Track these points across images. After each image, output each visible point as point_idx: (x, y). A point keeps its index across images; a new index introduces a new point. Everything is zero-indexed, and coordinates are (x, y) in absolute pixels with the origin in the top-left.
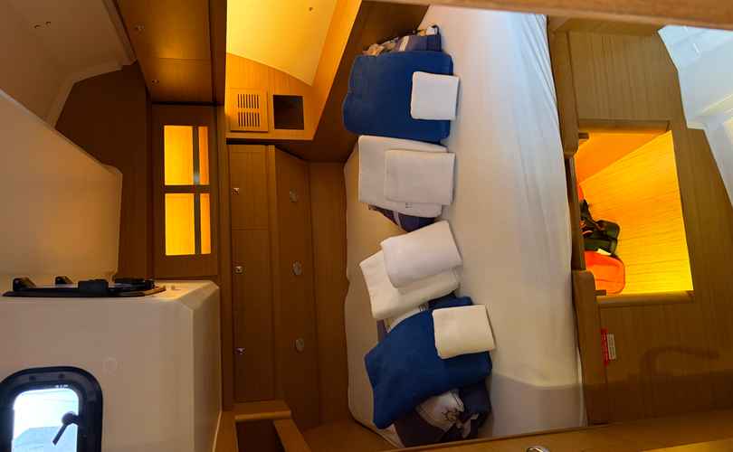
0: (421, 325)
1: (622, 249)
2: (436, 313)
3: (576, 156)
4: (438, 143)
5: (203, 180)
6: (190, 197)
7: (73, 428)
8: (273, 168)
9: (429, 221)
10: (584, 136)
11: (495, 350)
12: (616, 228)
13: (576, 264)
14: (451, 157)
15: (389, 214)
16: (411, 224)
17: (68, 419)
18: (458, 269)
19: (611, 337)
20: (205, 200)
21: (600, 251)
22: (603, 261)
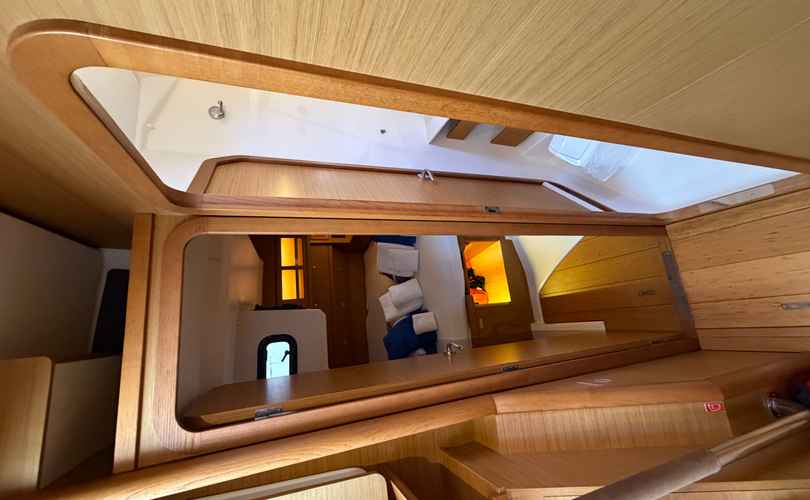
0: (408, 321)
1: (487, 287)
2: (414, 316)
3: (465, 251)
4: (412, 245)
5: (300, 264)
6: (294, 272)
7: (288, 356)
8: (331, 255)
9: (408, 279)
10: (467, 244)
11: (438, 330)
12: (483, 279)
13: (467, 293)
14: (416, 252)
15: (390, 276)
16: (401, 280)
17: (287, 353)
18: (422, 298)
19: (481, 320)
20: (300, 272)
21: (479, 289)
22: (479, 292)
